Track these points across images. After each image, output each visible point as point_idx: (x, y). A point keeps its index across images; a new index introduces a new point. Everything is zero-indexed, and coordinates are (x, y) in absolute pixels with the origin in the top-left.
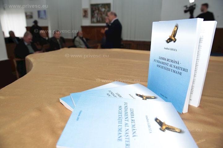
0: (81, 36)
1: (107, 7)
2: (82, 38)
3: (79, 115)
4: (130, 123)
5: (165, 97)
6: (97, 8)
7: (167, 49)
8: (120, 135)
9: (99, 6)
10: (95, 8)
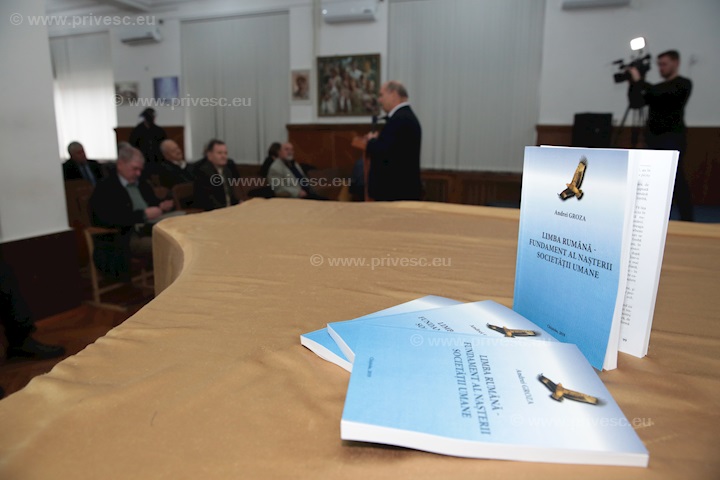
0: (290, 158)
1: (367, 65)
2: (290, 165)
3: (370, 367)
4: (482, 383)
5: (561, 333)
6: (337, 70)
7: (562, 214)
8: (466, 406)
9: (344, 62)
10: (330, 68)
